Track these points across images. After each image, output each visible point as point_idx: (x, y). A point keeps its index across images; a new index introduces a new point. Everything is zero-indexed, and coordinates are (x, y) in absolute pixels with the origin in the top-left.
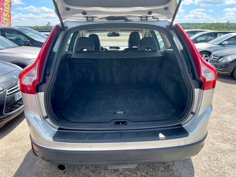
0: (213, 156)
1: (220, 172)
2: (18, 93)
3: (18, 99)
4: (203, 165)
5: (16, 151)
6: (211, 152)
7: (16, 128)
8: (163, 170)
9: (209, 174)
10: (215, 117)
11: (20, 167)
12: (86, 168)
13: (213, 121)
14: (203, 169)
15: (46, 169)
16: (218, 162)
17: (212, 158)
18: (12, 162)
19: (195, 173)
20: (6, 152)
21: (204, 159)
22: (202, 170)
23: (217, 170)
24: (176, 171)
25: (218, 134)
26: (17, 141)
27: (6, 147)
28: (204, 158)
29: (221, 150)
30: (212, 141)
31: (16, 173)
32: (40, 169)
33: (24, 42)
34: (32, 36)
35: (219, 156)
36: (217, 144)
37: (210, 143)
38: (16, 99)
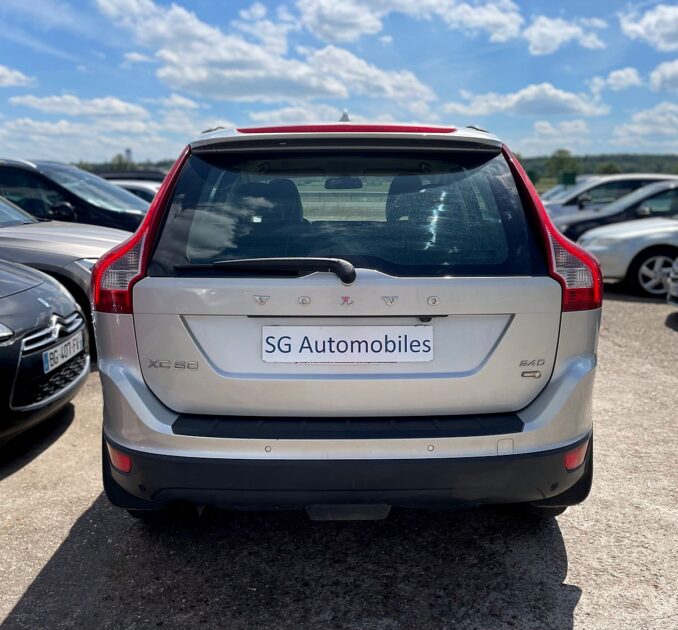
0: (633, 537)
1: (647, 573)
2: (52, 350)
3: (51, 369)
4: (598, 556)
5: (46, 512)
6: (627, 525)
7: (40, 457)
8: (476, 564)
9: (611, 578)
10: (663, 441)
11: (60, 548)
12: (250, 554)
13: (654, 450)
14: (595, 564)
15: (135, 553)
16: (644, 550)
17: (627, 541)
18: (36, 537)
19: (569, 573)
20: (14, 514)
21: (603, 543)
22: (590, 568)
23: (635, 569)
24: (514, 566)
25: (660, 485)
26: (45, 488)
27: (14, 501)
28: (603, 540)
29: (662, 522)
30: (636, 500)
31: (49, 562)
32: (119, 553)
33: (53, 209)
34: (80, 189)
35: (649, 536)
36: (653, 507)
37: (632, 505)
38: (45, 366)
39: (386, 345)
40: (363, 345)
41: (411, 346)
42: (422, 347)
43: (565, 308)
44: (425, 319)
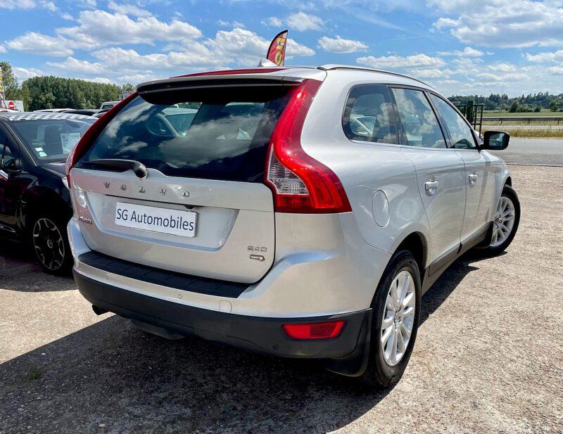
39: (171, 223)
40: (160, 220)
41: (184, 225)
42: (189, 227)
43: (277, 209)
44: (190, 207)
